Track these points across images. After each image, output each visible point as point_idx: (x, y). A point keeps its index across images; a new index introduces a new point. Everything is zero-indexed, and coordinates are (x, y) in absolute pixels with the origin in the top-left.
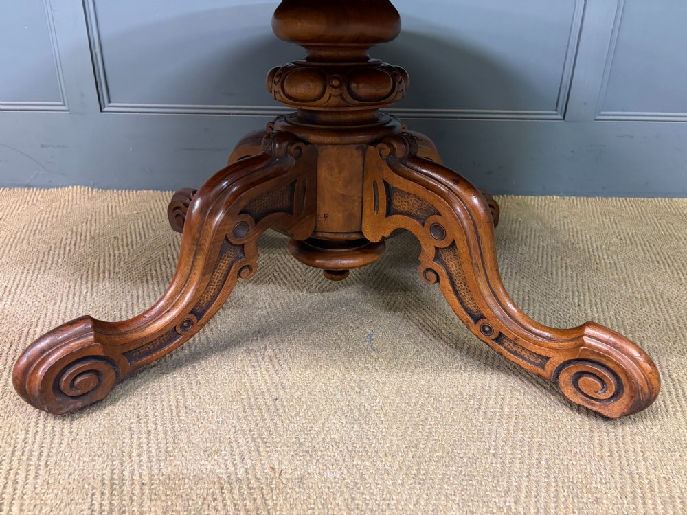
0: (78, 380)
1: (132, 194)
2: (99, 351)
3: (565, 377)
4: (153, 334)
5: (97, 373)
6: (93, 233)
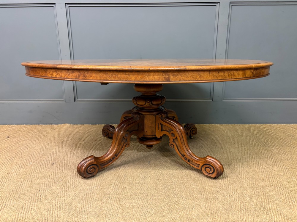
0: (91, 170)
1: (83, 126)
2: (95, 163)
3: (203, 169)
4: (106, 160)
5: (94, 168)
6: (73, 138)
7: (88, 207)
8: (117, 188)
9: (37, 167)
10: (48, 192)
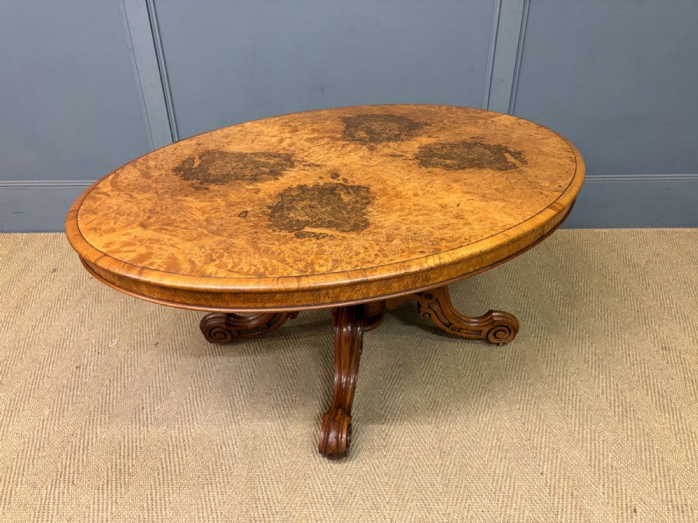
7: (233, 445)
8: (280, 402)
9: (128, 351)
10: (158, 410)
